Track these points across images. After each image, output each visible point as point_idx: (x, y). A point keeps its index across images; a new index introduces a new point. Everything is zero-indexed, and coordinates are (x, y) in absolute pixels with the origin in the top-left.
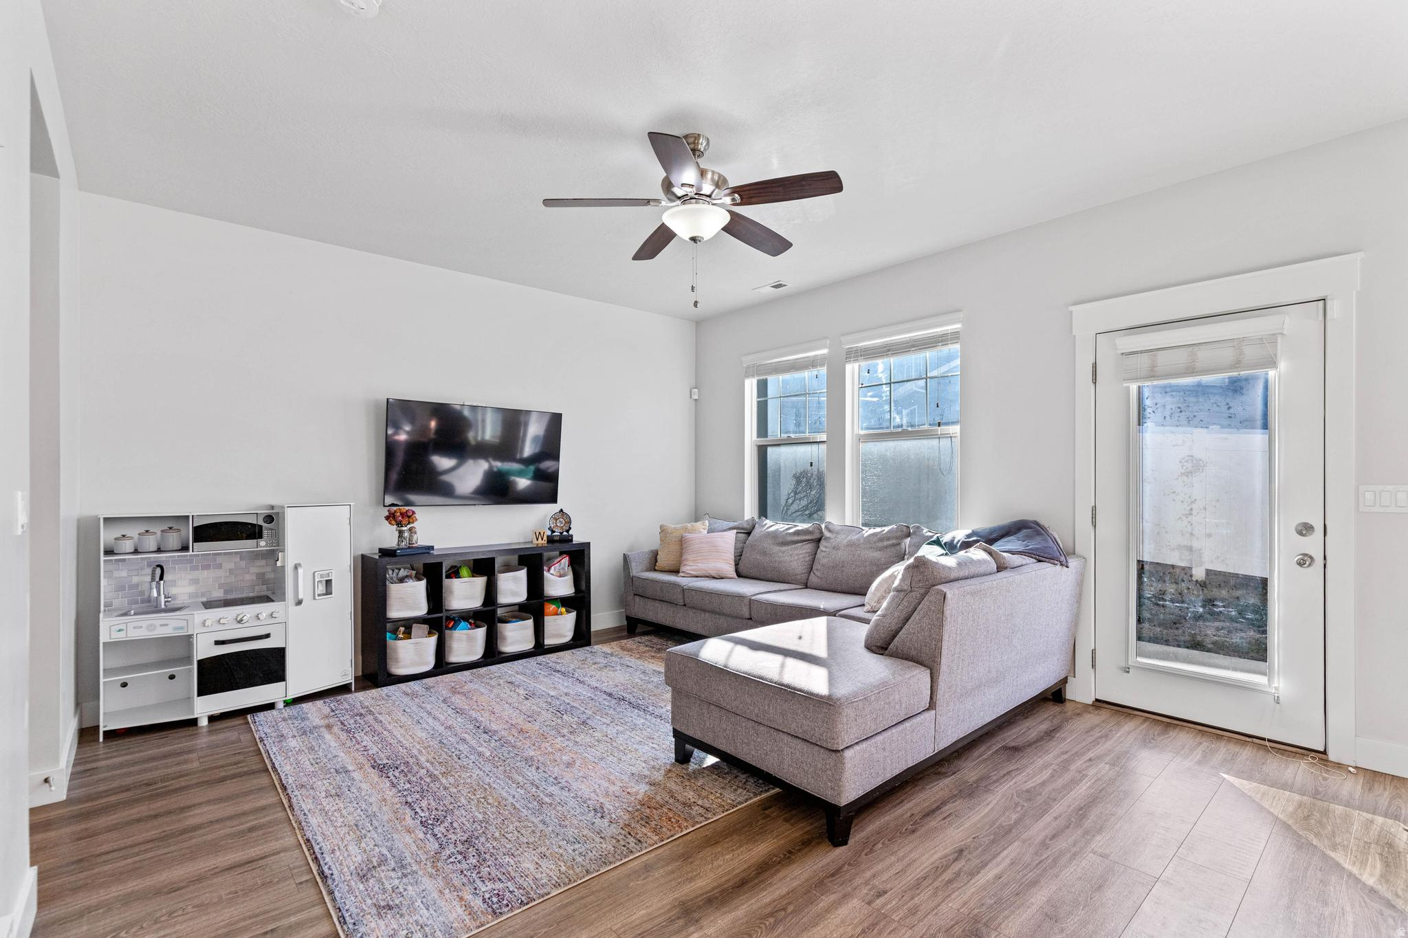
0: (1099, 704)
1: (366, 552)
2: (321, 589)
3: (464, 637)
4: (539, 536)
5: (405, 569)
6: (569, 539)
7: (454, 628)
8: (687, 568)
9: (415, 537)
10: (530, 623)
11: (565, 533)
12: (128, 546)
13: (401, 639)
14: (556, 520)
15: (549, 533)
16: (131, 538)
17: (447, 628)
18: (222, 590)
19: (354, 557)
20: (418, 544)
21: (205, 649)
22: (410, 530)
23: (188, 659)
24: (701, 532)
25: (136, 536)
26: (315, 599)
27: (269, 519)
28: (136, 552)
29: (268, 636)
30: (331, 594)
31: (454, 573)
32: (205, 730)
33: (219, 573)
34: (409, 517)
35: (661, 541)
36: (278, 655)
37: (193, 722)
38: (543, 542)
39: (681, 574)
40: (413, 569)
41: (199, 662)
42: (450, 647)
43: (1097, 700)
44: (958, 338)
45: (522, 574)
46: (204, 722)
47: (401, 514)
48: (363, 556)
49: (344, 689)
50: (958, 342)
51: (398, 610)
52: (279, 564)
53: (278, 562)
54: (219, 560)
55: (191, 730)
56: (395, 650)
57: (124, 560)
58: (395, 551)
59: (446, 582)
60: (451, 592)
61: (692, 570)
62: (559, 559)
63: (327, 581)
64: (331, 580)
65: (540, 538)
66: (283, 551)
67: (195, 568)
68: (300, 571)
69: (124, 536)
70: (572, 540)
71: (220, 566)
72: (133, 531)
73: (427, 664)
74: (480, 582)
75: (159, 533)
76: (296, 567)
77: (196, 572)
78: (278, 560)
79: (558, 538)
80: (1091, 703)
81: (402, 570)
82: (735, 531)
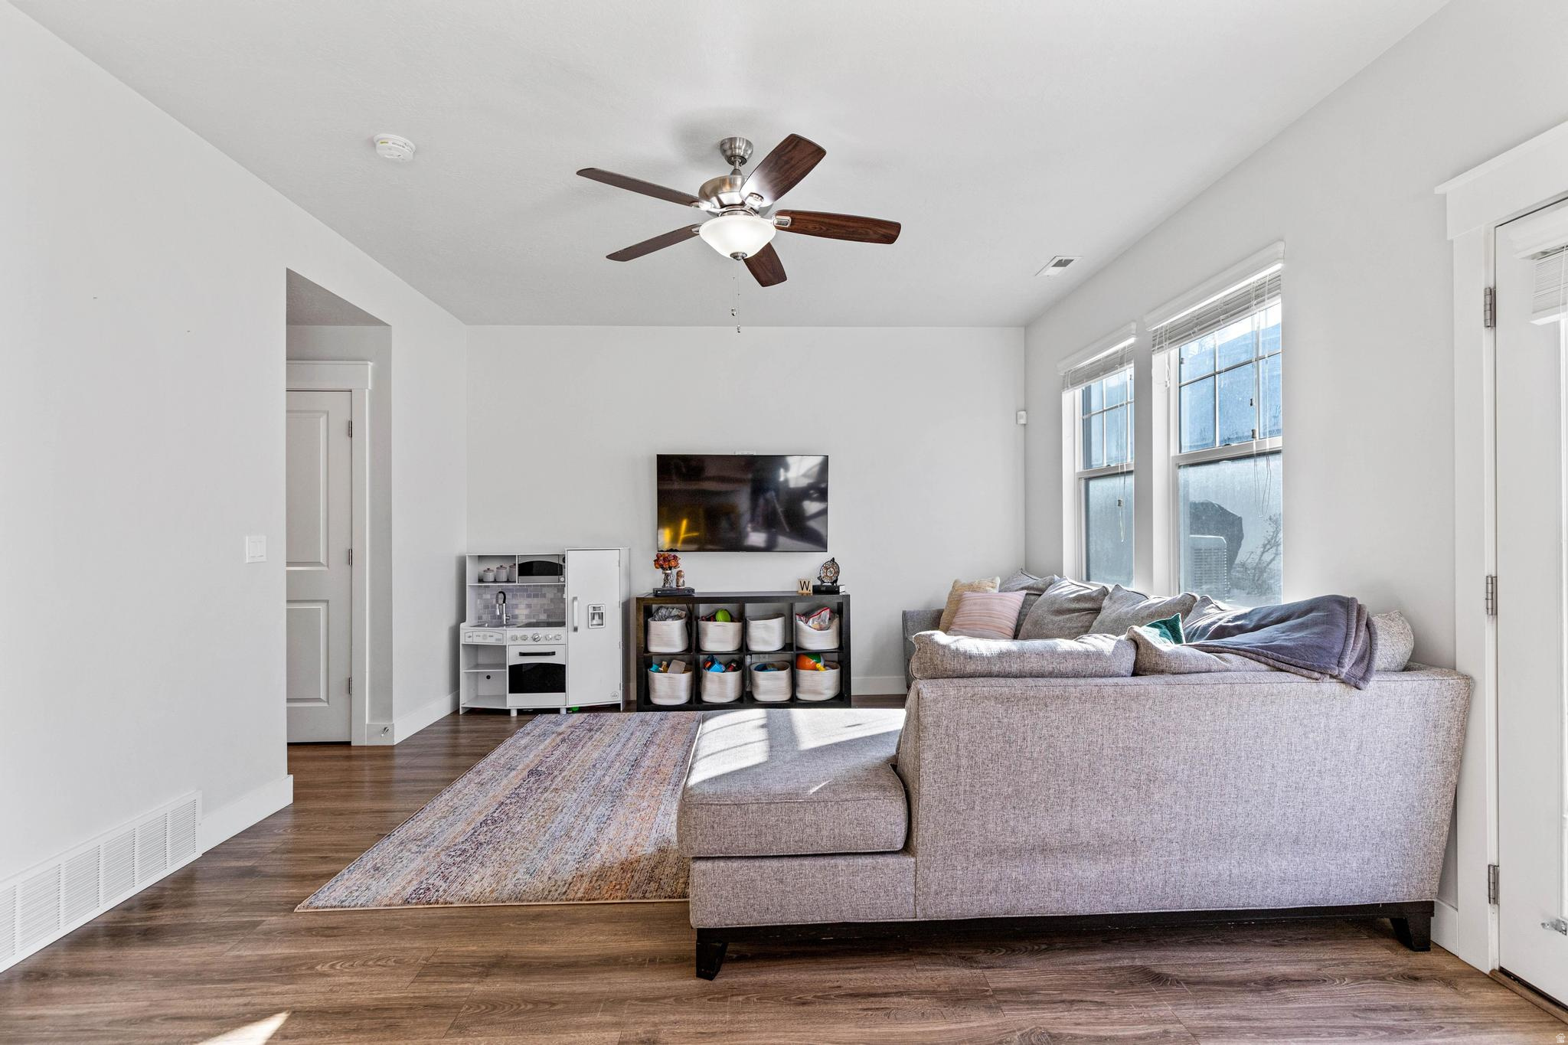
0: (1503, 978)
2: (595, 620)
3: (717, 679)
4: (804, 584)
5: (668, 608)
6: (835, 590)
7: (710, 669)
9: (680, 581)
10: (784, 675)
11: (832, 584)
12: (490, 576)
13: (662, 672)
14: (827, 569)
15: (819, 583)
16: (493, 571)
17: (702, 668)
18: (546, 615)
20: (686, 586)
21: (513, 659)
22: (676, 573)
23: (503, 666)
24: (986, 591)
25: (495, 570)
26: (588, 628)
28: (495, 581)
29: (553, 653)
30: (602, 625)
31: (712, 617)
32: (515, 719)
33: (545, 601)
35: (948, 598)
36: (560, 670)
37: (507, 712)
38: (808, 592)
41: (510, 667)
42: (705, 687)
43: (1502, 970)
44: (1279, 287)
45: (778, 624)
46: (514, 714)
49: (614, 708)
50: (1277, 294)
51: (657, 646)
52: (563, 598)
53: (562, 596)
54: (544, 590)
55: (503, 718)
56: (656, 682)
57: (488, 586)
58: (662, 592)
59: (704, 624)
60: (706, 634)
62: (819, 611)
63: (599, 614)
64: (602, 614)
65: (805, 588)
67: (529, 596)
68: (577, 604)
69: (488, 569)
70: (838, 592)
71: (544, 596)
72: (494, 566)
73: (678, 698)
74: (734, 629)
75: (508, 568)
76: (574, 600)
77: (529, 599)
79: (824, 588)
80: (1487, 972)
81: (675, 610)
82: (1025, 592)
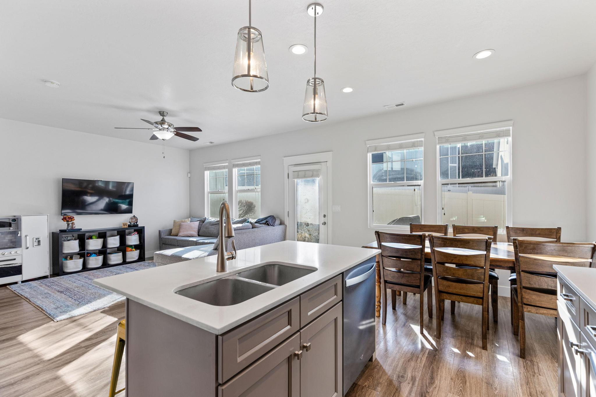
1: (54, 231)
2: (36, 244)
3: (94, 259)
5: (70, 237)
6: (137, 226)
7: (90, 256)
8: (180, 234)
9: (74, 226)
10: (121, 254)
11: (135, 224)
13: (69, 260)
14: (132, 219)
15: (129, 224)
17: (87, 256)
19: (49, 233)
22: (72, 223)
24: (187, 222)
26: (33, 247)
27: (14, 220)
29: (15, 259)
30: (40, 245)
31: (90, 238)
34: (72, 219)
35: (173, 225)
36: (19, 267)
38: (126, 227)
39: (178, 236)
40: (73, 237)
42: (89, 263)
44: (259, 163)
45: (118, 238)
47: (68, 218)
48: (53, 233)
49: (45, 277)
50: (259, 165)
51: (67, 250)
52: (19, 235)
53: (18, 235)
56: (66, 264)
58: (66, 230)
59: (87, 241)
60: (89, 244)
61: (182, 234)
63: (38, 241)
64: (40, 241)
65: (125, 225)
66: (21, 231)
68: (28, 237)
70: (138, 226)
73: (79, 268)
74: (101, 241)
76: (26, 236)
78: (18, 234)
79: (132, 225)
82: (199, 222)
